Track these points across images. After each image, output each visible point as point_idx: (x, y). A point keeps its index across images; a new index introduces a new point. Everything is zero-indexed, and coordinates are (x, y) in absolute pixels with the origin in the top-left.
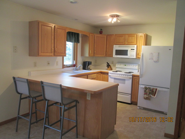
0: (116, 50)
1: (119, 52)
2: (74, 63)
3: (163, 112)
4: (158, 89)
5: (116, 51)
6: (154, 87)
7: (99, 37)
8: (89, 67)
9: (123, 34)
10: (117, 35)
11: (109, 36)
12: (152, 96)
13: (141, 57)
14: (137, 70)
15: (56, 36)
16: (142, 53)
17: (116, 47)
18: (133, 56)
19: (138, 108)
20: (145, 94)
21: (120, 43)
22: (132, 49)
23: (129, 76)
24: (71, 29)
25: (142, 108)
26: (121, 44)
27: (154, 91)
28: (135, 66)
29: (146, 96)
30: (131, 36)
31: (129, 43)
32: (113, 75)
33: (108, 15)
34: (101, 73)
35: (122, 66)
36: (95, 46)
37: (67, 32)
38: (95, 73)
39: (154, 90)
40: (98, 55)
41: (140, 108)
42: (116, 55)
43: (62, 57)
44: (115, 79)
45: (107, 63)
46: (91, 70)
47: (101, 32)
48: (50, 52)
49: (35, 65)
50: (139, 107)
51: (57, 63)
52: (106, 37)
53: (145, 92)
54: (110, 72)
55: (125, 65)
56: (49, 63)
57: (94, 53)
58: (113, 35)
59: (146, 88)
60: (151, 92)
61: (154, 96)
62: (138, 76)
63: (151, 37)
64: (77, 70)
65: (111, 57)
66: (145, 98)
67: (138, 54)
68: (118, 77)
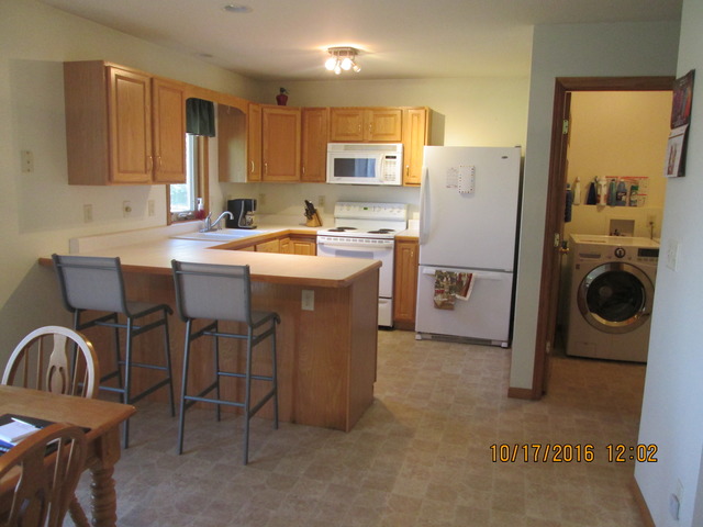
0: (336, 160)
1: (344, 167)
2: (200, 207)
3: (490, 341)
4: (475, 274)
5: (338, 162)
6: (463, 271)
7: (277, 115)
8: (248, 217)
9: (357, 108)
10: (338, 109)
11: (309, 113)
12: (457, 296)
13: (422, 182)
14: (405, 223)
15: (156, 113)
16: (424, 167)
17: (336, 151)
18: (394, 179)
19: (418, 337)
20: (437, 293)
21: (347, 135)
22: (387, 157)
23: (385, 243)
24: (196, 88)
25: (430, 337)
26: (352, 139)
27: (462, 282)
28: (395, 211)
29: (440, 298)
30: (385, 116)
31: (377, 138)
32: (332, 240)
33: (324, 48)
34: (292, 236)
35: (355, 211)
36: (266, 147)
37: (188, 101)
38: (275, 239)
39: (464, 279)
40: (274, 178)
41: (425, 336)
42: (335, 175)
43: (164, 186)
44: (339, 253)
45: (307, 202)
46: (255, 228)
47: (282, 100)
48: (143, 169)
49: (88, 216)
50: (419, 333)
51: (153, 205)
52: (299, 117)
53: (436, 287)
54: (320, 231)
55: (365, 209)
56: (127, 209)
57: (262, 171)
58: (325, 109)
59: (440, 276)
60: (454, 285)
61: (465, 296)
62: (414, 241)
63: (442, 118)
64: (212, 230)
65: (318, 182)
66: (439, 303)
67: (406, 171)
68: (349, 245)
